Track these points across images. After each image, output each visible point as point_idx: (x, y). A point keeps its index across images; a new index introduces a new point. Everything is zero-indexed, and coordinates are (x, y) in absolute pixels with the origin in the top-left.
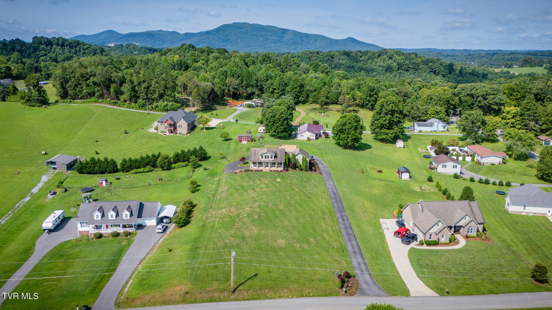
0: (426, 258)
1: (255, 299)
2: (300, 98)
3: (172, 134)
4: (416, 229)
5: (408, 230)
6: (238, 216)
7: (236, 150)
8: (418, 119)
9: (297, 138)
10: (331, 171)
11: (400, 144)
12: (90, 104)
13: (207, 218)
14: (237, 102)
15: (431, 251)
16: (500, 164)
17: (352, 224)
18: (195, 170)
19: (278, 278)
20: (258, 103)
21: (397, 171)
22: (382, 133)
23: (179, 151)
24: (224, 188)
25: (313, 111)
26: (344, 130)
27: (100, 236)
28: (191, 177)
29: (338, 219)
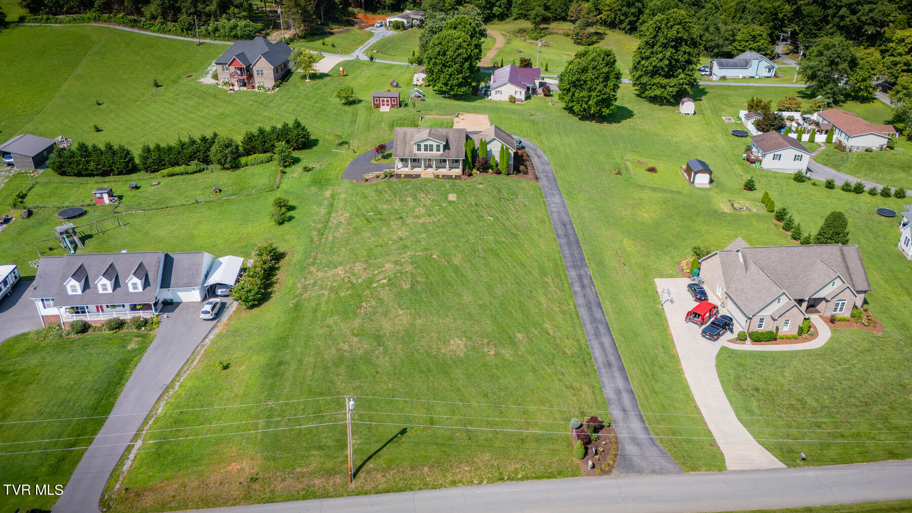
0: (753, 373)
1: (400, 490)
2: (495, 9)
3: (245, 89)
4: (730, 303)
5: (715, 307)
6: (369, 282)
7: (368, 127)
8: (716, 51)
9: (490, 98)
10: (556, 171)
11: (688, 107)
12: (85, 24)
13: (305, 288)
14: (374, 16)
15: (762, 356)
16: (881, 150)
17: (600, 293)
18: (287, 170)
19: (451, 439)
20: (413, 19)
21: (685, 167)
22: (653, 85)
23: (254, 131)
24: (341, 216)
25: (519, 35)
26: (582, 82)
27: (85, 328)
28: (278, 188)
29: (572, 283)
